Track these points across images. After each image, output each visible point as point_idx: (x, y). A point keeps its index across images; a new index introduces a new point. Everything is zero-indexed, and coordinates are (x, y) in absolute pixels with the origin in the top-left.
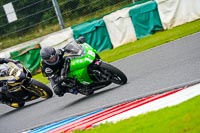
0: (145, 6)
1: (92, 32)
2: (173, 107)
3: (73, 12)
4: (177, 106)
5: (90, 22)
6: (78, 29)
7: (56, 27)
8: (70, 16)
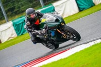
0: (48, 9)
1: (22, 23)
2: (65, 59)
3: (12, 13)
4: (67, 58)
5: (21, 17)
6: (15, 21)
7: (4, 21)
8: (11, 15)
